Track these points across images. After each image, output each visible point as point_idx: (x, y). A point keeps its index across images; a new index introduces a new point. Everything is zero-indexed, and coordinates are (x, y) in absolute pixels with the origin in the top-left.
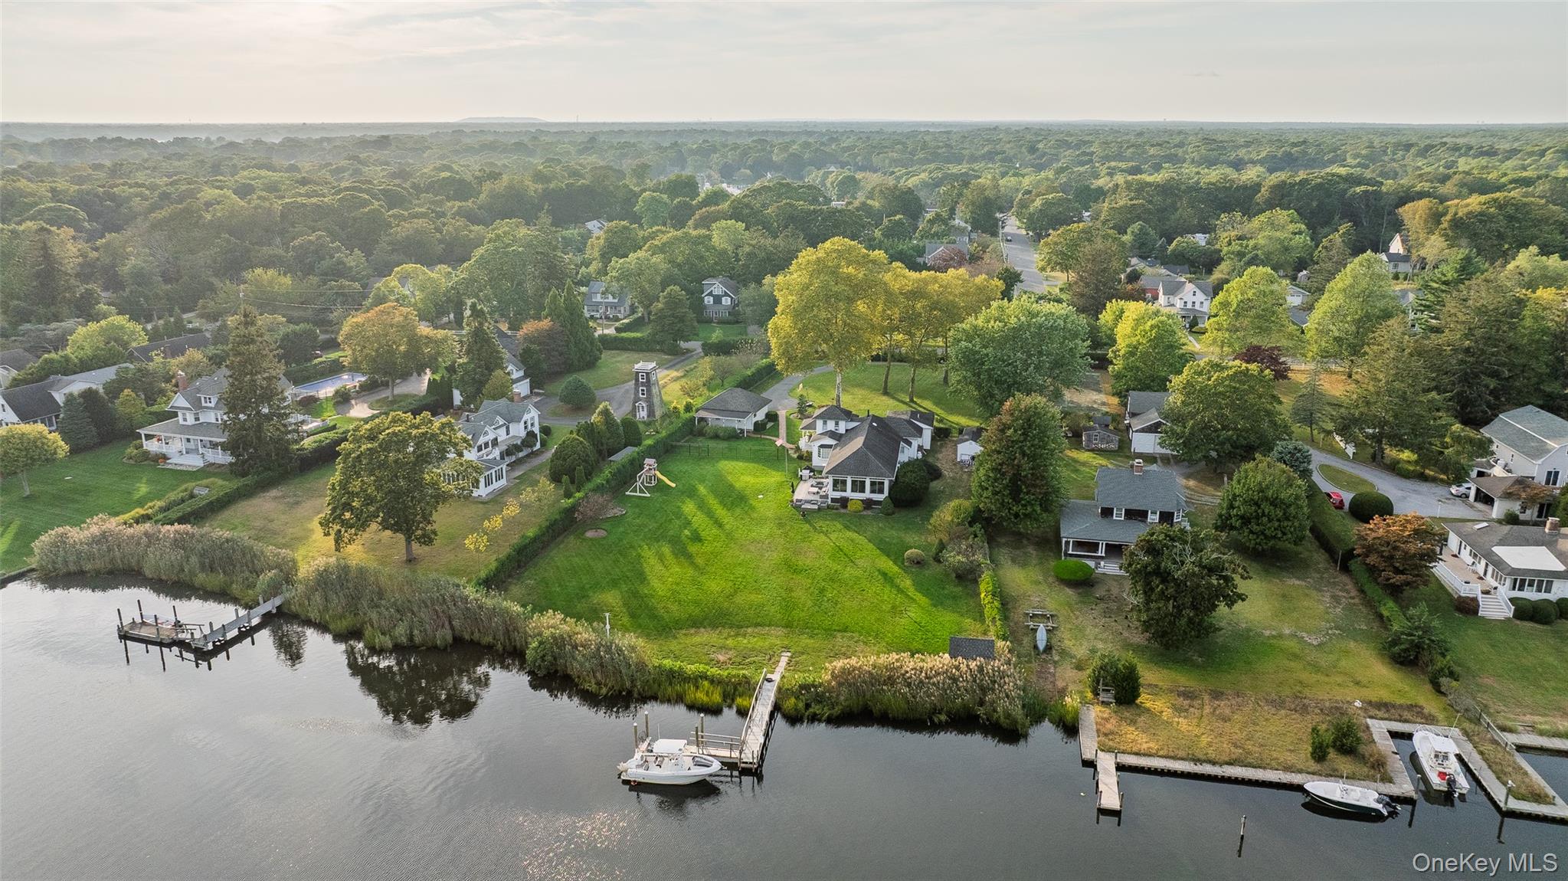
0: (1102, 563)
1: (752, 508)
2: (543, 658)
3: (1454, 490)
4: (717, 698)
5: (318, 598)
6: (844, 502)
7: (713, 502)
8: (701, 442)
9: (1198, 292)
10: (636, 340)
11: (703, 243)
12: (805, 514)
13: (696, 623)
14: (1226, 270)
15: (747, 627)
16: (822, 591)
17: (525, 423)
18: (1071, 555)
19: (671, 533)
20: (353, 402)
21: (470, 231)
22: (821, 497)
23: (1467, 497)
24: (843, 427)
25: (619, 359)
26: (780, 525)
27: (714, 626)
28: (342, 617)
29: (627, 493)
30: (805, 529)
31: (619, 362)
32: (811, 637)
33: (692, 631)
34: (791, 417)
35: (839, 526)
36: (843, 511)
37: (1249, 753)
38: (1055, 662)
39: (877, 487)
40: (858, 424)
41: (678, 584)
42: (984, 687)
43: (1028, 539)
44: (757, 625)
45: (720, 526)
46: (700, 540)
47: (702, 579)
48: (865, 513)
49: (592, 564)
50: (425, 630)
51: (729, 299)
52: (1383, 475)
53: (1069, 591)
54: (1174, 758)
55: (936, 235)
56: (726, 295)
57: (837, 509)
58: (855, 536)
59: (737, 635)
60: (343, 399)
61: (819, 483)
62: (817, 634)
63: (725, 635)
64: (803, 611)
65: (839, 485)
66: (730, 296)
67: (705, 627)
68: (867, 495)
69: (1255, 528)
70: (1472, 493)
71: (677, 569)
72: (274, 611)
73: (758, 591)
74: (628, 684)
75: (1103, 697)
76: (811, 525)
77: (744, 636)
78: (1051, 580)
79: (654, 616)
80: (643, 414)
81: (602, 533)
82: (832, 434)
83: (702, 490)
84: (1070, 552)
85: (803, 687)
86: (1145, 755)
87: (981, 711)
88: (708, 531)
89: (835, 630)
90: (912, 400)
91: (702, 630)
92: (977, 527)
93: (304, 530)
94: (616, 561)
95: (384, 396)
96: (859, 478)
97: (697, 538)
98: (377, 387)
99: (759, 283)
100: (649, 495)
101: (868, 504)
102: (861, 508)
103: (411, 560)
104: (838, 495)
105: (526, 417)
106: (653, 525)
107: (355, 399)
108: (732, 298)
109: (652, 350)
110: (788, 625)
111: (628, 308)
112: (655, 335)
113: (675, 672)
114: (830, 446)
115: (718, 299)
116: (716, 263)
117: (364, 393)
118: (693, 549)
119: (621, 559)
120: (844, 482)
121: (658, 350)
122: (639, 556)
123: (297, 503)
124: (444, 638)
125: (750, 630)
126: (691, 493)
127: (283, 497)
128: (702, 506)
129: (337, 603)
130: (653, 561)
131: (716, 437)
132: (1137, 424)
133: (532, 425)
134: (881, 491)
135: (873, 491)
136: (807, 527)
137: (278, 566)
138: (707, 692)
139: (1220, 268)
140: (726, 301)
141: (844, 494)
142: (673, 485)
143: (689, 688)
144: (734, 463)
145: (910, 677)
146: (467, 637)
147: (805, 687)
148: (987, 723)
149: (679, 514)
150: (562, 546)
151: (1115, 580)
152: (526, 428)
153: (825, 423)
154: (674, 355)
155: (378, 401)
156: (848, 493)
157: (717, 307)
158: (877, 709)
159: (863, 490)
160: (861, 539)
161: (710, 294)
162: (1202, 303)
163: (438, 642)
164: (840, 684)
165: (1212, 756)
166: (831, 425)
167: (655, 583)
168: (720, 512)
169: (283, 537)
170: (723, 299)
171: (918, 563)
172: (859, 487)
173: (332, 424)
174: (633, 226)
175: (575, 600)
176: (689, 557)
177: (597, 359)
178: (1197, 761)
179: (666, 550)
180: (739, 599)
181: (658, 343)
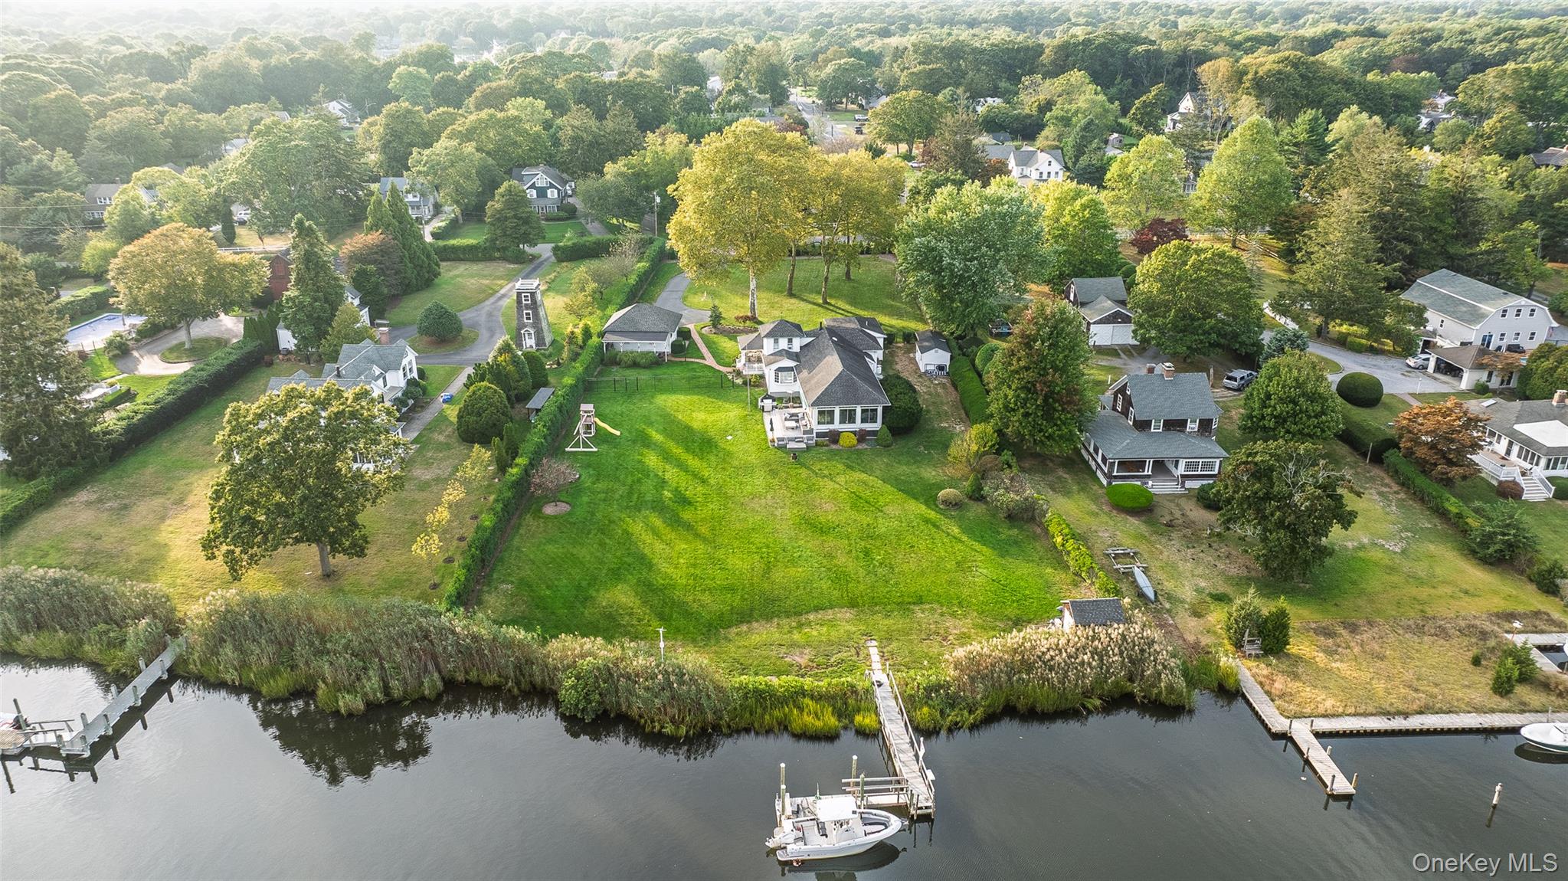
0: (1150, 483)
1: (729, 454)
2: (586, 697)
3: (1411, 362)
4: (831, 721)
5: (228, 651)
6: (834, 437)
7: (677, 450)
8: (617, 373)
9: (1054, 162)
10: (471, 249)
11: (513, 126)
12: (795, 454)
13: (745, 616)
14: (1051, 136)
15: (807, 613)
16: (867, 553)
17: (404, 369)
18: (1116, 477)
19: (649, 497)
20: (135, 354)
21: (198, 120)
22: (805, 432)
23: (1425, 368)
24: (797, 344)
25: (456, 272)
26: (773, 473)
27: (768, 618)
28: (273, 673)
29: (568, 449)
30: (803, 476)
31: (458, 276)
32: (887, 616)
33: (744, 628)
34: (703, 331)
35: (841, 467)
36: (834, 447)
37: (1433, 696)
38: (1169, 611)
39: (869, 416)
40: (809, 340)
41: (694, 566)
42: (1136, 660)
43: (1052, 461)
44: (817, 609)
45: (704, 481)
46: (690, 503)
47: (720, 554)
48: (860, 447)
49: (575, 551)
50: (404, 679)
51: (556, 191)
52: (1341, 353)
53: (1134, 521)
54: (1365, 715)
55: (736, 107)
56: (552, 186)
57: (827, 446)
58: (864, 476)
59: (800, 625)
60: (120, 351)
61: (792, 415)
62: (892, 611)
63: (786, 628)
64: (859, 582)
65: (826, 416)
66: (556, 188)
67: (757, 621)
68: (858, 425)
69: (1294, 428)
70: (1432, 364)
71: (684, 546)
72: (165, 677)
73: (793, 562)
74: (710, 716)
75: (1249, 649)
76: (808, 468)
77: (809, 624)
78: (1106, 508)
79: (687, 614)
80: (530, 342)
81: (563, 508)
82: (789, 355)
83: (657, 437)
84: (1115, 474)
85: (929, 689)
86: (1333, 716)
87: (1136, 688)
88: (695, 490)
89: (909, 603)
90: (825, 302)
91: (755, 625)
92: (1007, 455)
93: (154, 546)
94: (602, 544)
95: (175, 342)
96: (848, 408)
97: (685, 501)
98: (160, 331)
99: (601, 173)
100: (595, 449)
101: (862, 436)
102: (855, 442)
103: (328, 575)
104: (825, 428)
105: (405, 362)
106: (622, 491)
107: (137, 349)
108: (559, 190)
109: (491, 259)
110: (853, 604)
111: (431, 208)
112: (493, 241)
113: (763, 692)
114: (791, 369)
115: (542, 193)
116: (531, 150)
117: (145, 341)
118: (686, 515)
119: (608, 541)
120: (831, 413)
121: (499, 259)
122: (626, 532)
123: (125, 507)
124: (433, 686)
125: (811, 617)
126: (645, 441)
127: (100, 501)
128: (667, 456)
129: (261, 655)
130: (648, 538)
131: (635, 365)
132: (1089, 314)
133: (411, 370)
134: (874, 420)
135: (863, 421)
136: (804, 473)
137: (148, 611)
138: (816, 714)
139: (1044, 133)
140: (552, 194)
141: (831, 427)
142: (618, 433)
143: (791, 711)
144: (674, 397)
145: (1052, 659)
146: (460, 677)
147: (932, 689)
148: (1146, 701)
149: (646, 473)
150: (522, 531)
151: (1171, 501)
152: (405, 375)
153: (776, 342)
154: (521, 263)
155: (171, 350)
156: (837, 426)
157: (542, 202)
158: (1021, 705)
159: (852, 420)
160: (871, 480)
161: (533, 186)
162: (1057, 173)
163: (426, 692)
164: (973, 680)
165: (1401, 707)
166: (783, 343)
167: (664, 567)
168: (693, 462)
169: (127, 561)
170: (549, 191)
171: (956, 504)
172: (848, 417)
173: (124, 389)
174: (417, 108)
175: (578, 605)
176: (689, 527)
177: (437, 275)
178: (1388, 714)
179: (657, 521)
180: (778, 575)
181: (498, 250)
